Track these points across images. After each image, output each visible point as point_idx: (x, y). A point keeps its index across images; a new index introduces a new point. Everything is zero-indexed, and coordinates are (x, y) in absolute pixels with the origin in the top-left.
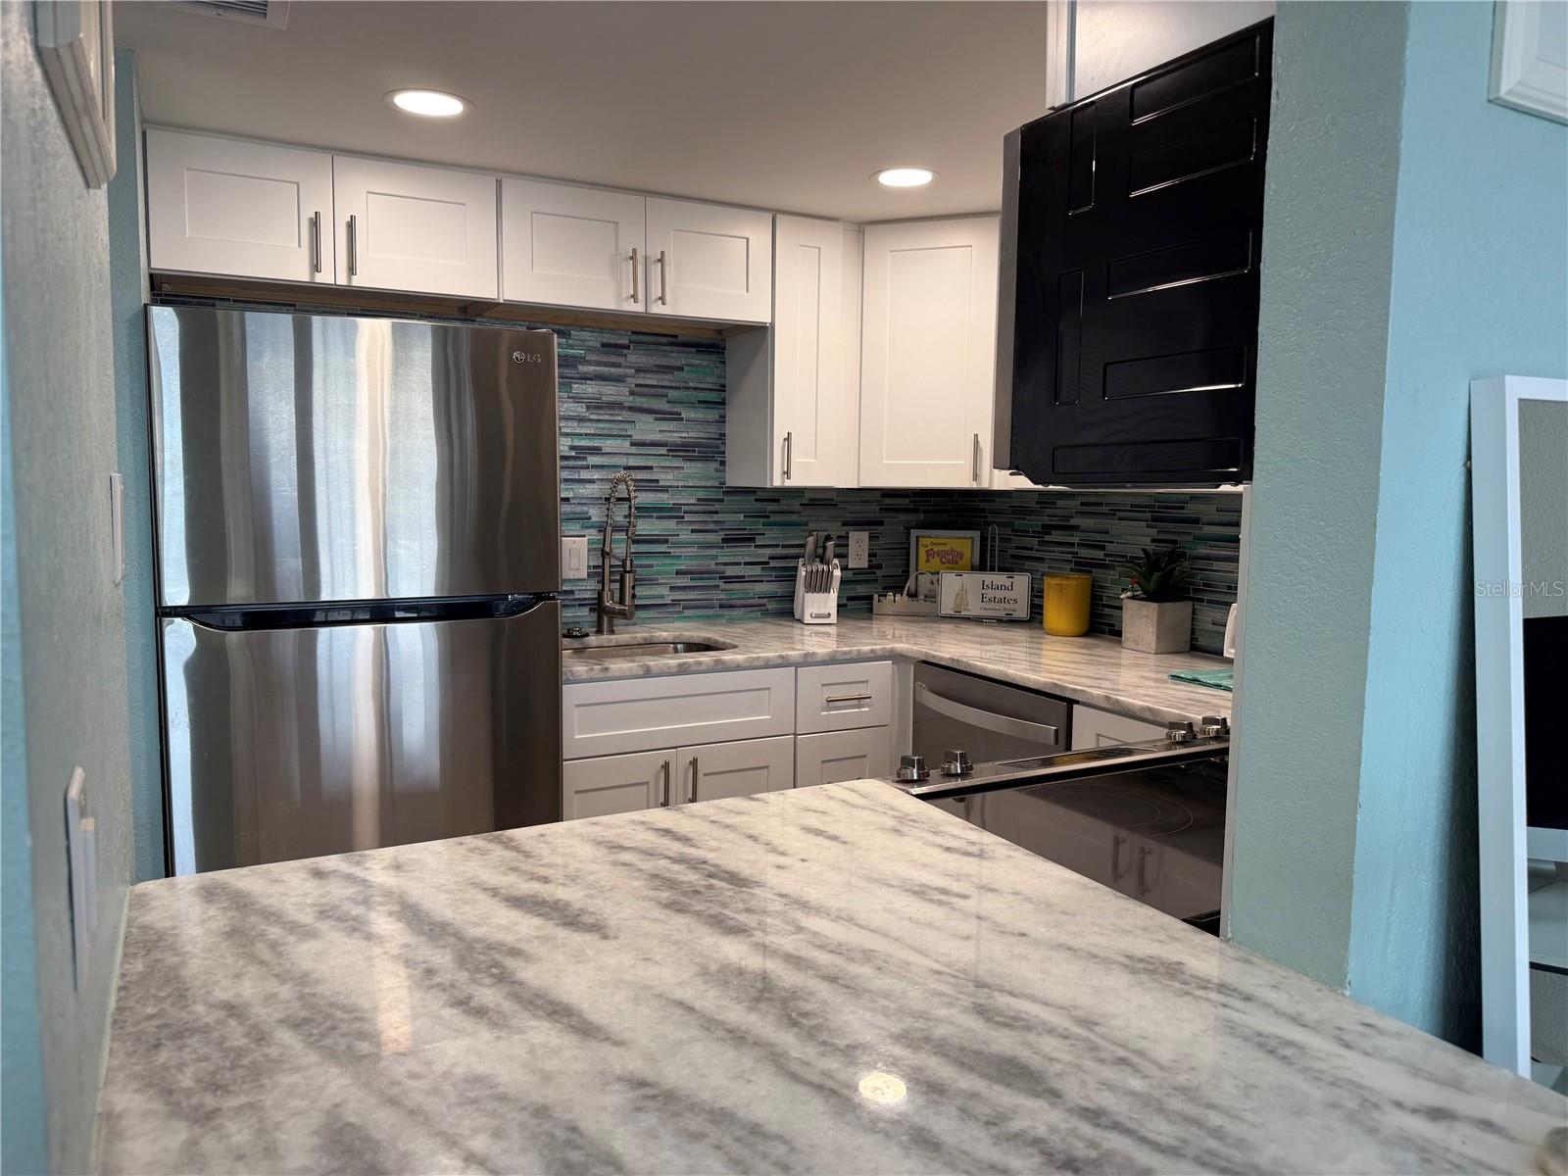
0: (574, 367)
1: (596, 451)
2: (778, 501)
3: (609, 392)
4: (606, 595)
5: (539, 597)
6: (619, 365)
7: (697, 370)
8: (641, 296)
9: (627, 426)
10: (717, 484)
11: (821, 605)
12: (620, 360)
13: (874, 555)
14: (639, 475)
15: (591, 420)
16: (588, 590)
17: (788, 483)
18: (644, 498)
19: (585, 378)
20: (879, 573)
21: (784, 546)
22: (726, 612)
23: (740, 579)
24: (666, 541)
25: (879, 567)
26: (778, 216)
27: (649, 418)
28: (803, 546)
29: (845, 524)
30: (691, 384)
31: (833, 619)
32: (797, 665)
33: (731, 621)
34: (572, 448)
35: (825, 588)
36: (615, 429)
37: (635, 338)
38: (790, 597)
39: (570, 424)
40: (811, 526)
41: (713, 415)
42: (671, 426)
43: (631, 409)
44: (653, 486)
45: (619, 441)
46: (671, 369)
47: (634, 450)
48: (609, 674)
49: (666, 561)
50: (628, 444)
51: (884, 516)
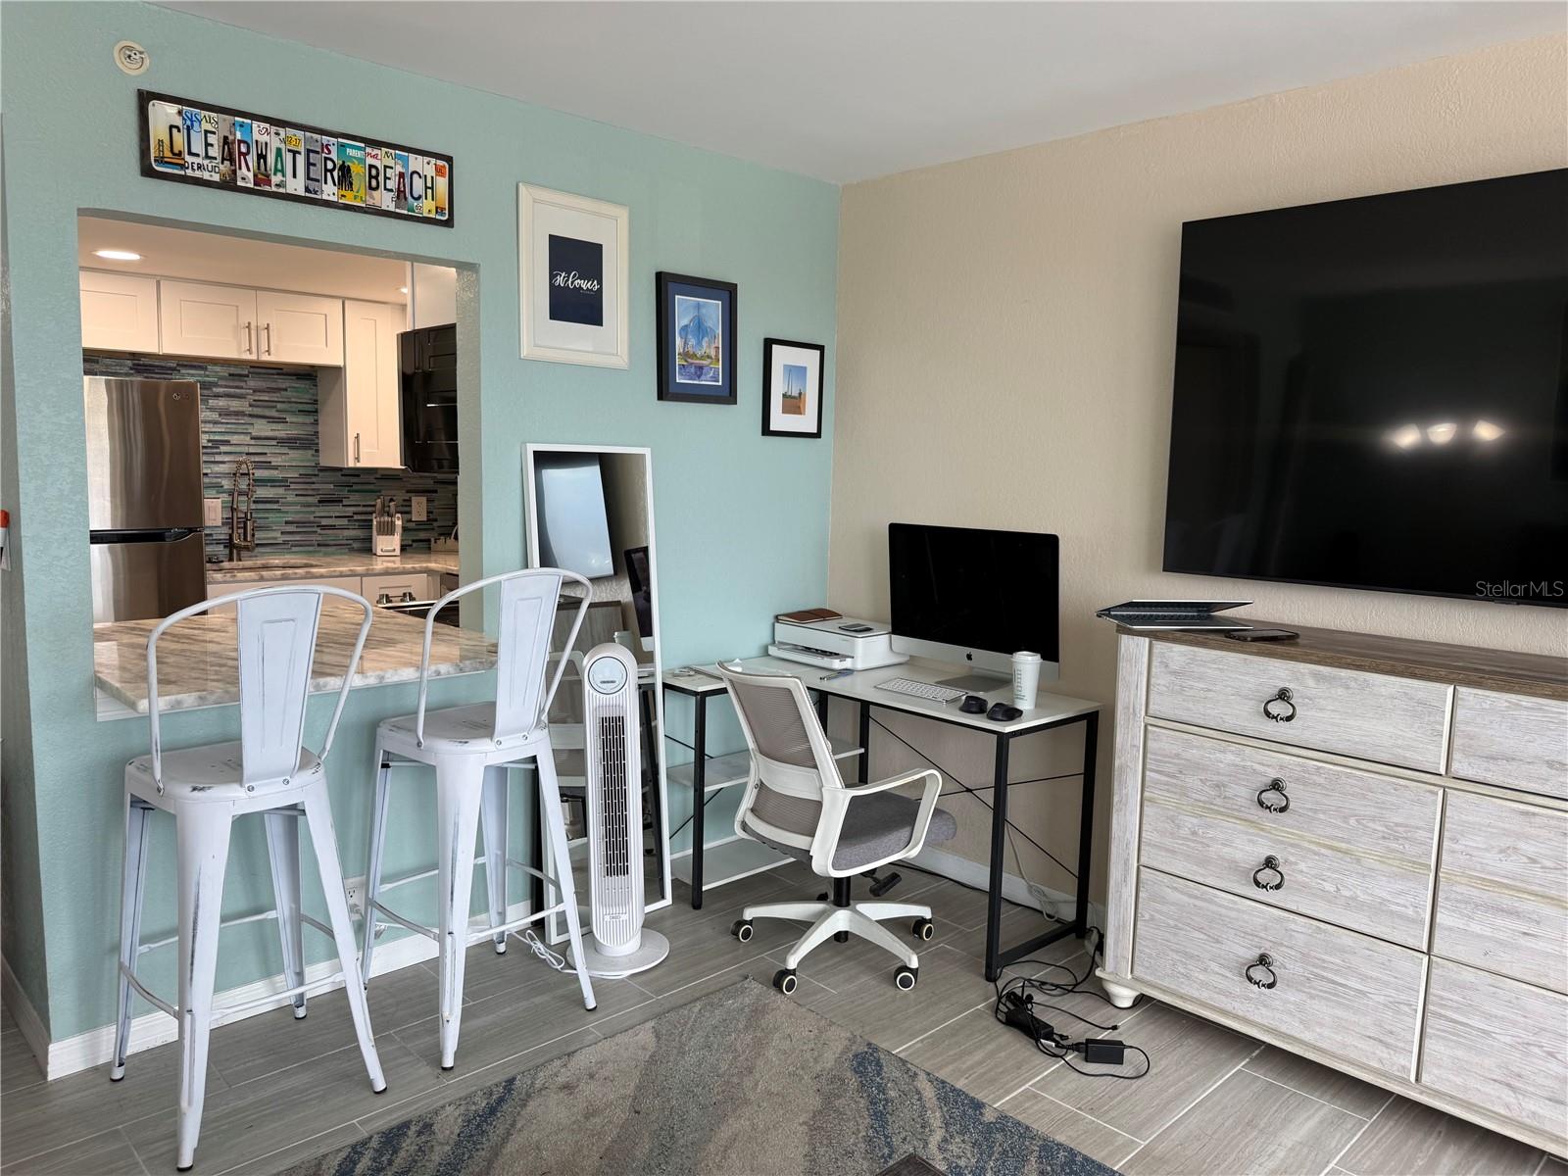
0: (209, 389)
1: (227, 443)
2: (358, 476)
3: (235, 405)
4: (235, 536)
5: (191, 530)
6: (242, 388)
7: (297, 391)
8: (254, 349)
9: (247, 426)
10: (314, 464)
11: (388, 544)
12: (242, 384)
13: (432, 512)
14: (253, 458)
15: (222, 423)
16: (222, 533)
17: (358, 465)
18: (259, 474)
19: (217, 396)
20: (435, 524)
21: (364, 506)
22: (323, 549)
23: (332, 527)
24: (278, 502)
25: (436, 520)
26: (347, 302)
27: (264, 421)
28: (374, 506)
29: (408, 492)
30: (293, 400)
31: (398, 552)
32: (362, 576)
33: (326, 554)
34: (209, 441)
35: (391, 532)
36: (240, 428)
37: (252, 370)
38: (370, 539)
39: (208, 425)
40: (383, 493)
41: (309, 419)
42: (280, 426)
43: (250, 416)
44: (267, 466)
45: (242, 437)
46: (279, 390)
47: (253, 442)
48: (236, 579)
49: (278, 515)
50: (248, 438)
51: (437, 487)
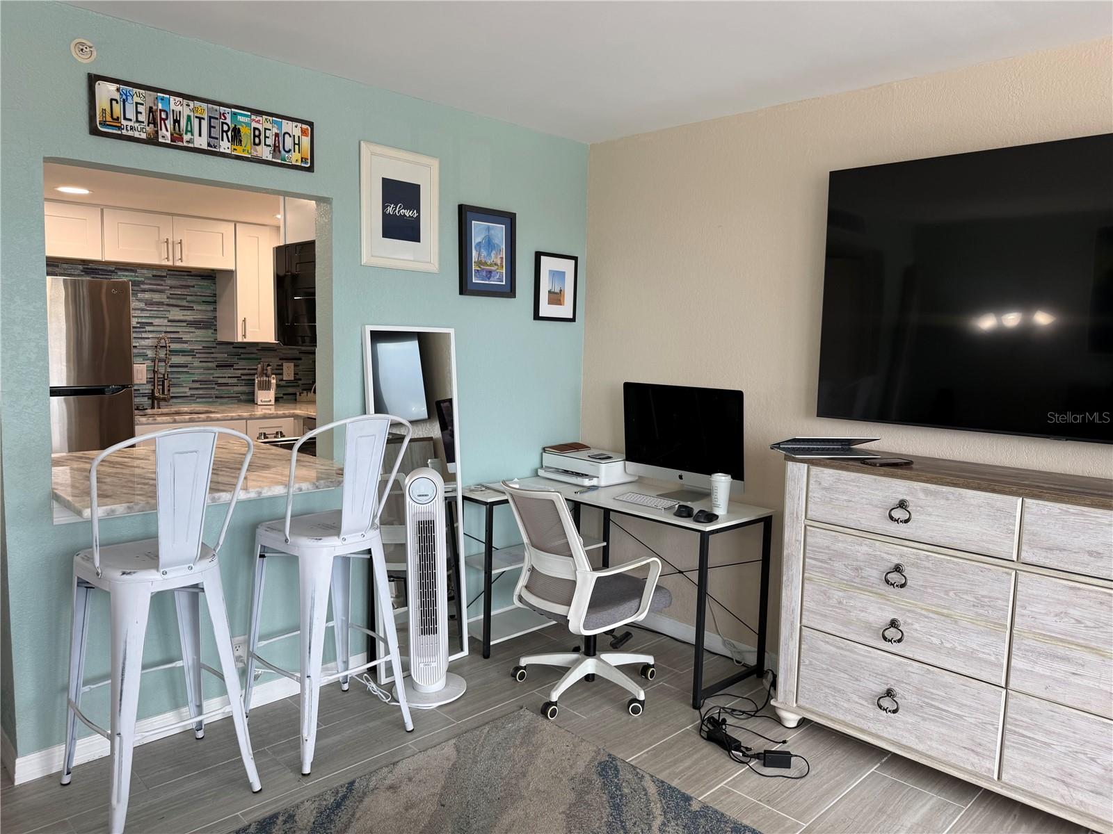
0: (139, 286)
1: (151, 324)
2: (245, 348)
3: (157, 297)
4: (156, 390)
5: (124, 387)
6: (162, 285)
7: (201, 287)
8: (171, 258)
9: (165, 313)
10: (213, 340)
11: (266, 397)
12: (162, 282)
13: (297, 374)
14: (169, 335)
15: (147, 310)
16: (147, 389)
17: (245, 340)
18: (174, 346)
19: (144, 291)
20: (300, 382)
21: (249, 369)
22: (219, 400)
23: (226, 384)
24: (187, 366)
25: (300, 380)
26: (237, 224)
27: (177, 309)
28: (256, 369)
29: (280, 359)
30: (199, 294)
31: (273, 402)
32: (247, 419)
33: (222, 404)
34: (138, 323)
35: (269, 389)
36: (160, 314)
37: (169, 272)
38: (253, 393)
39: (137, 312)
40: (262, 360)
41: (210, 308)
42: (189, 313)
43: (168, 305)
44: (180, 341)
45: (162, 320)
46: (188, 287)
47: (169, 324)
48: (157, 422)
49: (188, 376)
50: (166, 321)
51: (301, 355)
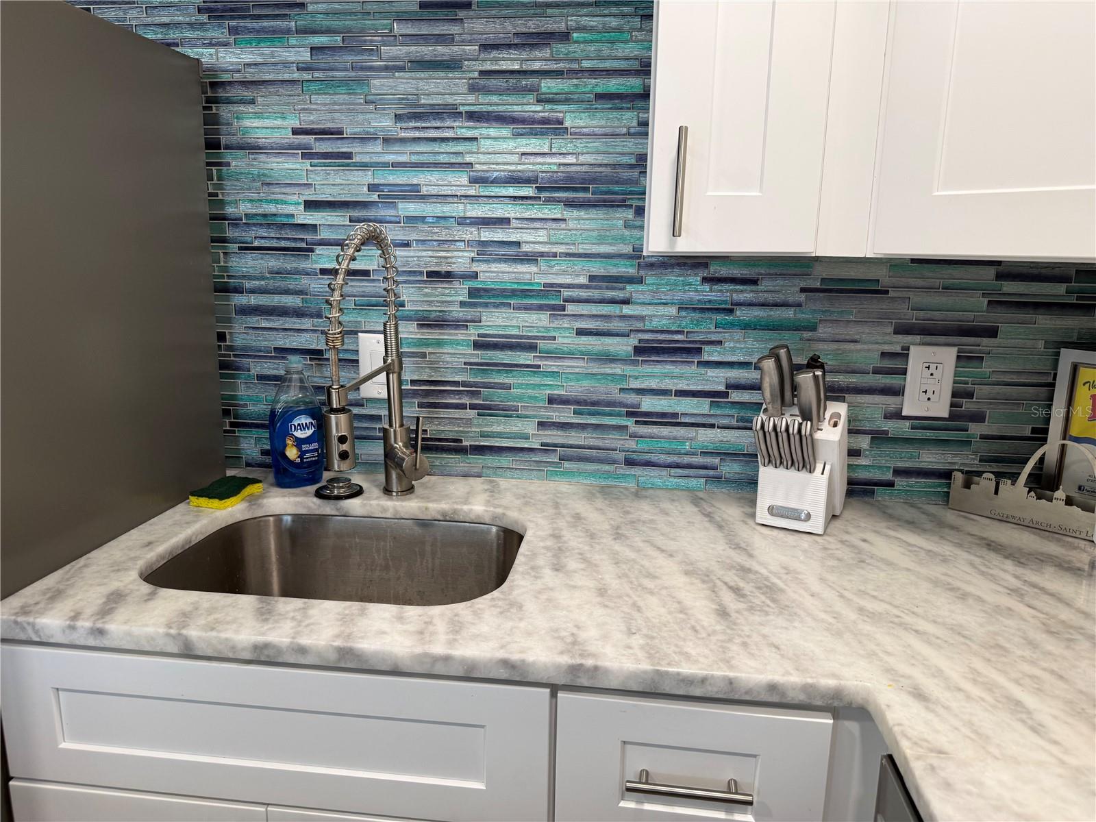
1: (413, 193)
2: (753, 282)
9: (460, 147)
10: (628, 249)
11: (794, 493)
12: (455, 29)
13: (970, 395)
14: (486, 235)
15: (403, 141)
19: (393, 67)
20: (975, 429)
22: (637, 473)
23: (669, 419)
24: (532, 348)
25: (978, 418)
29: (901, 330)
30: (587, 64)
34: (372, 188)
40: (824, 332)
41: (629, 119)
42: (543, 144)
43: (472, 116)
45: (450, 175)
47: (473, 189)
49: (536, 380)
50: (464, 180)
51: (999, 317)
